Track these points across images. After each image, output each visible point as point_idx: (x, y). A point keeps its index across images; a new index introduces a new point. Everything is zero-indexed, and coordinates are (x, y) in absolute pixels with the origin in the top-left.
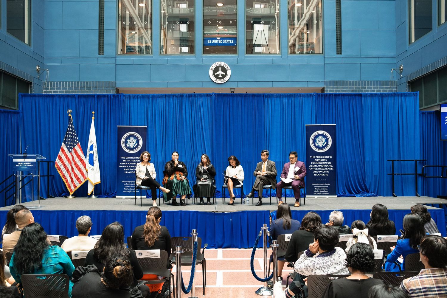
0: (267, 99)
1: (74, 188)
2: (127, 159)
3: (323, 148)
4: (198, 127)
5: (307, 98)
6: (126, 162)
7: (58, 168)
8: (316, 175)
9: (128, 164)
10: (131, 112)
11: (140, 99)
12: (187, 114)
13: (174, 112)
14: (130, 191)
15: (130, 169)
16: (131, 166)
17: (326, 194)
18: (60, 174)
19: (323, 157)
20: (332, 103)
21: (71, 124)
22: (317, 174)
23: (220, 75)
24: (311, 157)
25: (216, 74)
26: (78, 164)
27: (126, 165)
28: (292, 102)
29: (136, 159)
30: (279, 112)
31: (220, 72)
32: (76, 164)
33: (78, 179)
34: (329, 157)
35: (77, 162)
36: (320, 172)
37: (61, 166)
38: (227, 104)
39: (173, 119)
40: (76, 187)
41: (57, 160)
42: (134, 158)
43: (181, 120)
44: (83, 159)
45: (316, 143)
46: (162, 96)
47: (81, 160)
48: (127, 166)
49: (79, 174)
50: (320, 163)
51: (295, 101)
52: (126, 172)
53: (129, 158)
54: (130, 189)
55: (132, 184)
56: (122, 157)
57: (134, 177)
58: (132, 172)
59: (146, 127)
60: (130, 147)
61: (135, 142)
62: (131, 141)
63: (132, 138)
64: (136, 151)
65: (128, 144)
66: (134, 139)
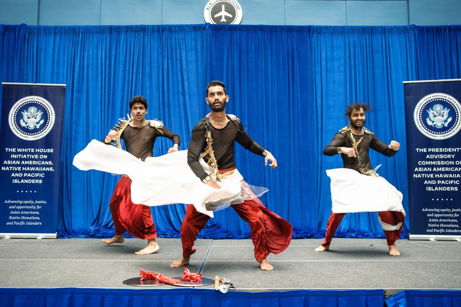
0: (315, 35)
2: (20, 153)
3: (444, 129)
4: (176, 92)
5: (397, 35)
6: (16, 159)
8: (430, 189)
9: (21, 163)
10: (40, 61)
11: (59, 35)
12: (155, 65)
13: (127, 62)
14: (23, 223)
15: (25, 175)
16: (28, 169)
17: (456, 231)
19: (445, 150)
20: (450, 45)
22: (434, 186)
23: (223, 17)
24: (417, 149)
25: (216, 16)
27: (17, 166)
28: (368, 43)
29: (39, 154)
30: (342, 62)
31: (223, 13)
34: (458, 149)
36: (439, 182)
38: (235, 47)
39: (125, 76)
42: (35, 150)
43: (141, 76)
45: (428, 120)
46: (103, 29)
50: (439, 163)
51: (375, 42)
52: (16, 181)
53: (23, 151)
54: (22, 218)
55: (28, 207)
56: (8, 149)
57: (33, 192)
58: (29, 180)
59: (65, 86)
60: (27, 126)
61: (39, 117)
62: (29, 115)
63: (32, 109)
64: (39, 136)
65: (24, 121)
66: (37, 110)
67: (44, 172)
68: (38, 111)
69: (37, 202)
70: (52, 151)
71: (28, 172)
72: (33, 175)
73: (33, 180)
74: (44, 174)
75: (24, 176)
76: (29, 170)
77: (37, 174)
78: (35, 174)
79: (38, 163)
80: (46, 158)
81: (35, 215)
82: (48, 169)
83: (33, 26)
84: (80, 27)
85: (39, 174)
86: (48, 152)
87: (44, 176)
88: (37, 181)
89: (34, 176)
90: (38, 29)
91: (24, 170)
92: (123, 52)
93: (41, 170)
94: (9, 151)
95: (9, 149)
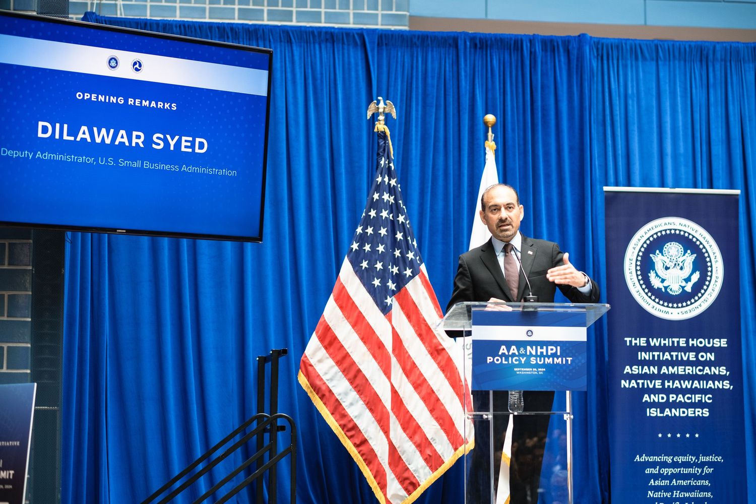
1: (403, 493)
2: (655, 348)
6: (649, 363)
7: (317, 390)
9: (659, 370)
11: (667, 62)
15: (672, 397)
16: (677, 384)
18: (332, 422)
21: (387, 171)
26: (423, 371)
27: (652, 377)
29: (697, 350)
32: (411, 371)
33: (423, 445)
37: (331, 380)
40: (414, 485)
41: (314, 350)
47: (437, 352)
48: (658, 384)
49: (426, 423)
52: (653, 412)
53: (662, 345)
54: (676, 495)
55: (686, 471)
56: (630, 339)
57: (692, 435)
58: (682, 410)
59: (738, 195)
60: (666, 288)
61: (688, 266)
62: (667, 261)
63: (673, 248)
64: (694, 310)
65: (657, 275)
66: (682, 250)
67: (710, 391)
68: (685, 252)
69: (703, 459)
70: (723, 343)
71: (677, 391)
72: (688, 398)
73: (689, 410)
74: (711, 396)
75: (671, 401)
76: (680, 387)
77: (697, 396)
78: (693, 396)
79: (696, 370)
80: (713, 359)
81: (702, 489)
82: (718, 384)
84: (714, 45)
85: (700, 396)
86: (715, 345)
87: (711, 401)
88: (699, 412)
89: (690, 401)
91: (669, 386)
93: (705, 387)
94: (633, 344)
95: (633, 339)
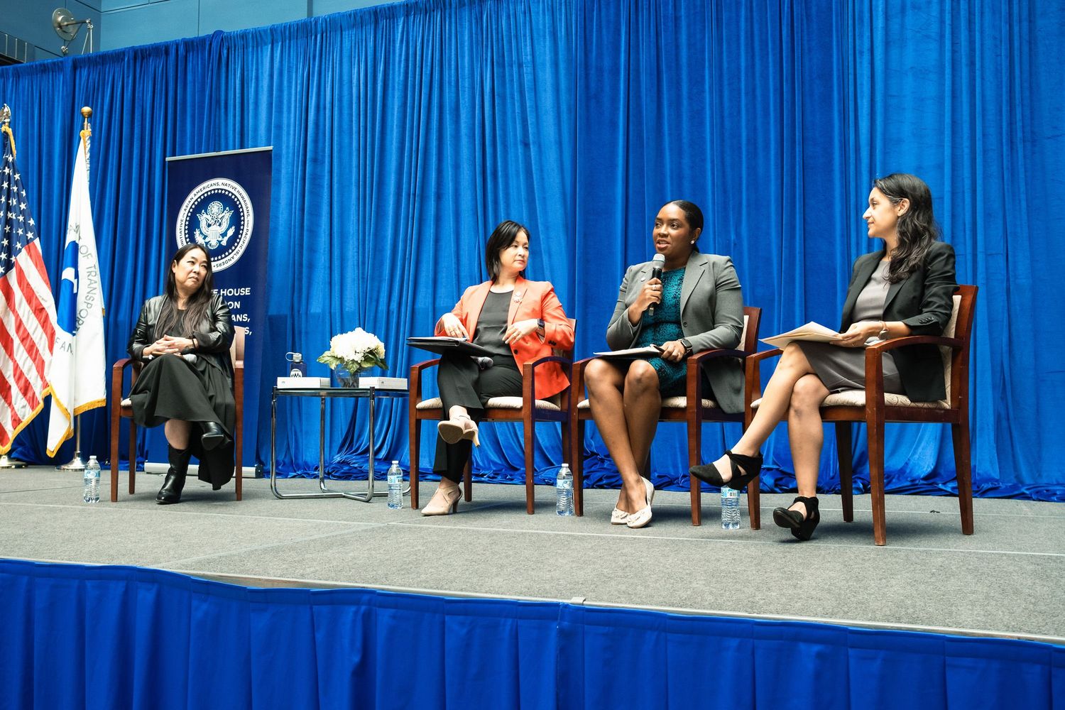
1: (12, 428)
4: (512, 141)
12: (466, 84)
21: (7, 163)
32: (19, 325)
33: (26, 389)
35: (24, 321)
40: (19, 422)
44: (45, 305)
46: (361, 18)
49: (29, 370)
59: (271, 150)
60: (207, 243)
61: (226, 222)
62: (210, 219)
63: (215, 206)
64: (227, 262)
65: (201, 233)
66: (222, 207)
68: (225, 209)
70: (248, 291)
80: (239, 307)
83: (234, 32)
86: (241, 294)
90: (243, 37)
92: (400, 61)
